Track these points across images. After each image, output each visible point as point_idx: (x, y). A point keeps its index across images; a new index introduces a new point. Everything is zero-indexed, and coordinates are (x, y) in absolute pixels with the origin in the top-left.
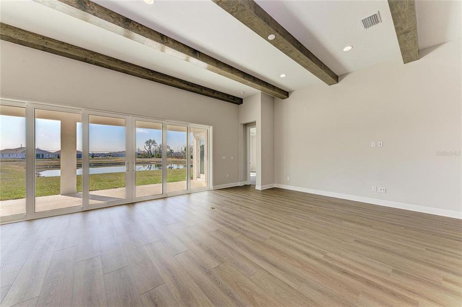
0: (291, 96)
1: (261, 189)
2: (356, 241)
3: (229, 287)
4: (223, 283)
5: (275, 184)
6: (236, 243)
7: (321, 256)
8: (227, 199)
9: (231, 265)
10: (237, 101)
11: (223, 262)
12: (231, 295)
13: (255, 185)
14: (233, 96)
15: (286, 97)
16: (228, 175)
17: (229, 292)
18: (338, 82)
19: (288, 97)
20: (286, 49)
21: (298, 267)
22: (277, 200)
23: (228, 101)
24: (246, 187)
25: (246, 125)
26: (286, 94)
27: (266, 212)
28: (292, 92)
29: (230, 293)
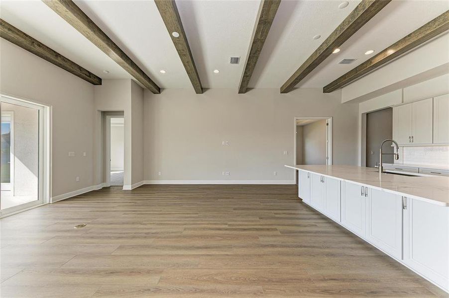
0: (163, 93)
1: (131, 189)
2: (234, 209)
3: (191, 286)
4: (181, 287)
5: (144, 181)
6: (157, 249)
7: (227, 226)
8: (94, 209)
9: (174, 269)
10: (94, 80)
11: (161, 272)
12: (198, 290)
13: (123, 186)
14: (89, 72)
15: (158, 92)
16: (78, 178)
17: (194, 290)
18: (202, 93)
19: (160, 93)
20: (182, 51)
21: (221, 240)
22: (157, 196)
23: (79, 76)
24: (105, 191)
25: (105, 114)
26: (158, 90)
27: (159, 210)
28: (163, 89)
29: (196, 290)
